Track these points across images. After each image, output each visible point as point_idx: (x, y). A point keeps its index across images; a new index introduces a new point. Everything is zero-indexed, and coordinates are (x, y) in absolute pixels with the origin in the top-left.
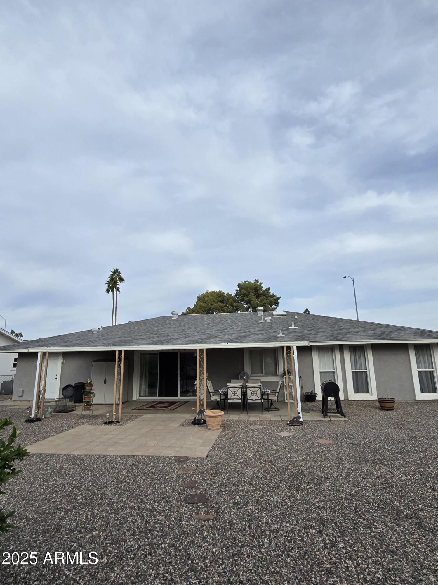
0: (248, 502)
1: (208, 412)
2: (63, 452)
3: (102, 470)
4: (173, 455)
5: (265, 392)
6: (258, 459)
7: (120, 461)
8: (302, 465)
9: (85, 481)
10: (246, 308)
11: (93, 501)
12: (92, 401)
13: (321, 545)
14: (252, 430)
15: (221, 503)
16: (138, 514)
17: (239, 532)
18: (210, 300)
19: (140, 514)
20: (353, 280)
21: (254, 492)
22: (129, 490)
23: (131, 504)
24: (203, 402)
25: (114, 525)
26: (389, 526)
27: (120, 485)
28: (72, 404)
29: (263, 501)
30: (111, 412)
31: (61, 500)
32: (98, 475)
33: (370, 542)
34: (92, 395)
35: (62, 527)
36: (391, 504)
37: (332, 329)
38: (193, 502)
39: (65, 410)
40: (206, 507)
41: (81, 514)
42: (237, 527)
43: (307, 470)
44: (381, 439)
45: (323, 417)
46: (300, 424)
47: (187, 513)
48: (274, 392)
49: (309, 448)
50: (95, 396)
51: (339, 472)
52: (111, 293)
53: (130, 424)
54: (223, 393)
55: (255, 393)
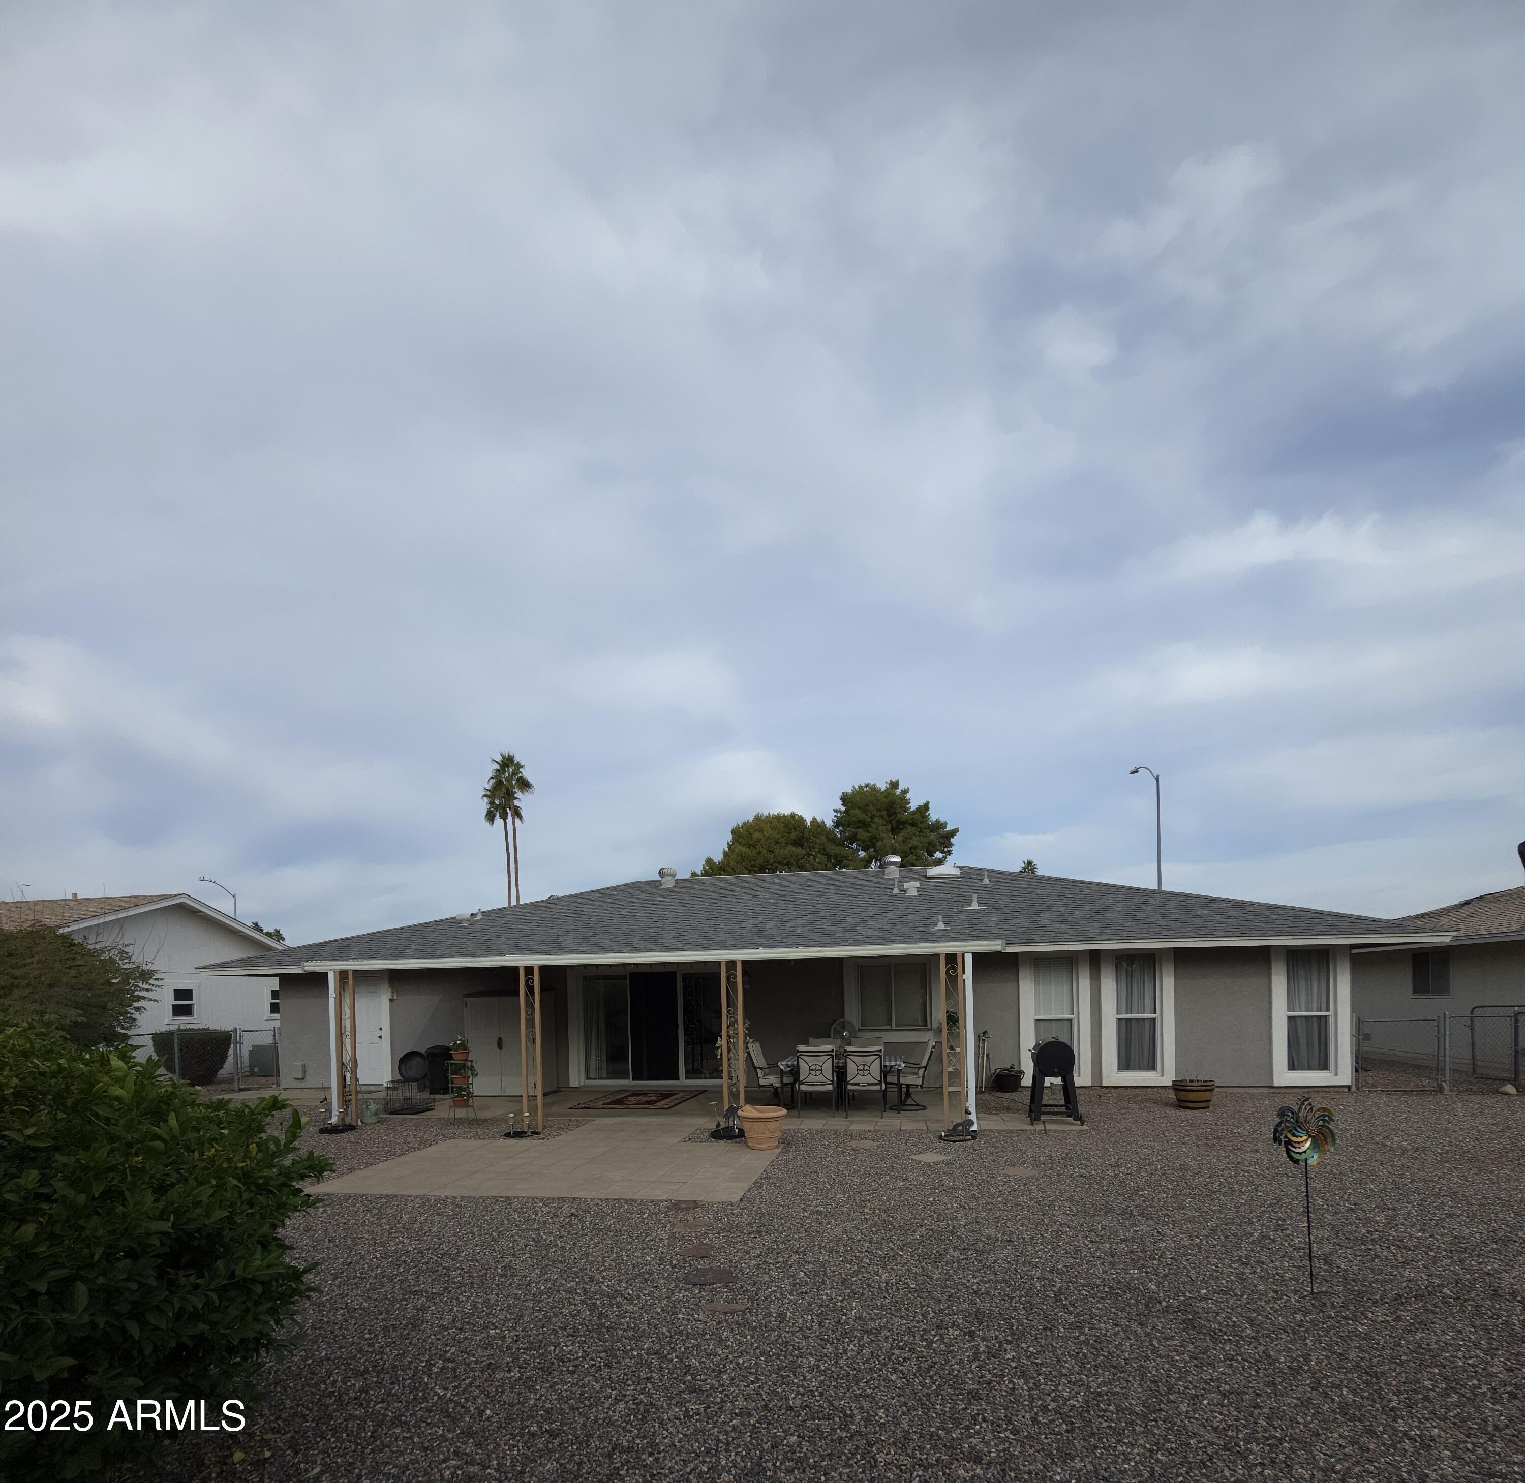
0: (823, 1282)
1: (748, 1111)
2: (414, 1192)
3: (502, 1224)
4: (664, 1198)
5: (891, 1067)
6: (857, 1205)
7: (543, 1209)
8: (956, 1217)
9: (466, 1245)
10: (862, 860)
11: (487, 1280)
12: (471, 1086)
13: (968, 1354)
14: (853, 1149)
15: (765, 1284)
16: (583, 1302)
17: (797, 1332)
18: (767, 839)
19: (589, 1302)
20: (1157, 779)
21: (839, 1264)
22: (565, 1261)
23: (569, 1285)
24: (738, 1090)
25: (533, 1320)
26: (1121, 1326)
27: (544, 1252)
28: (425, 1095)
29: (856, 1281)
30: (518, 1113)
31: (418, 1277)
32: (494, 1234)
33: (1074, 1351)
34: (470, 1073)
35: (423, 1322)
36: (1139, 1288)
37: (1077, 912)
38: (702, 1283)
39: (409, 1109)
40: (731, 1290)
41: (462, 1301)
42: (793, 1324)
43: (966, 1225)
44: (1157, 1167)
45: (1029, 1123)
46: (970, 1137)
47: (688, 1301)
48: (914, 1067)
49: (980, 1185)
50: (477, 1075)
51: (1038, 1230)
52: (499, 821)
53: (565, 1137)
54: (788, 1069)
55: (866, 1068)
